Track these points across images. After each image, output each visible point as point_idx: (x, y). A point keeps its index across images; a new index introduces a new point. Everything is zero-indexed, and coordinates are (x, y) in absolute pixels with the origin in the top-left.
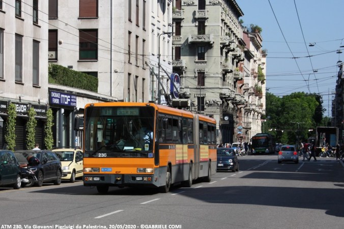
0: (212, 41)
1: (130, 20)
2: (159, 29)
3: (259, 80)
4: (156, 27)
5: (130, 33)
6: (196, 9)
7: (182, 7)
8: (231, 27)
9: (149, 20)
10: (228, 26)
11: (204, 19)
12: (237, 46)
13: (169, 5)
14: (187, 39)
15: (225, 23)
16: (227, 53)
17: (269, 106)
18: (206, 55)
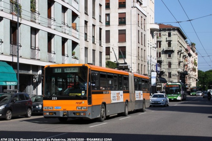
0: (174, 49)
1: (139, 42)
2: (151, 45)
3: (195, 65)
4: (150, 45)
5: (139, 47)
6: (167, 37)
7: (161, 36)
8: (182, 44)
9: (147, 42)
10: (180, 43)
11: (170, 41)
12: (185, 51)
13: (155, 36)
14: (164, 49)
15: (179, 42)
16: (180, 54)
17: (200, 76)
18: (171, 55)
